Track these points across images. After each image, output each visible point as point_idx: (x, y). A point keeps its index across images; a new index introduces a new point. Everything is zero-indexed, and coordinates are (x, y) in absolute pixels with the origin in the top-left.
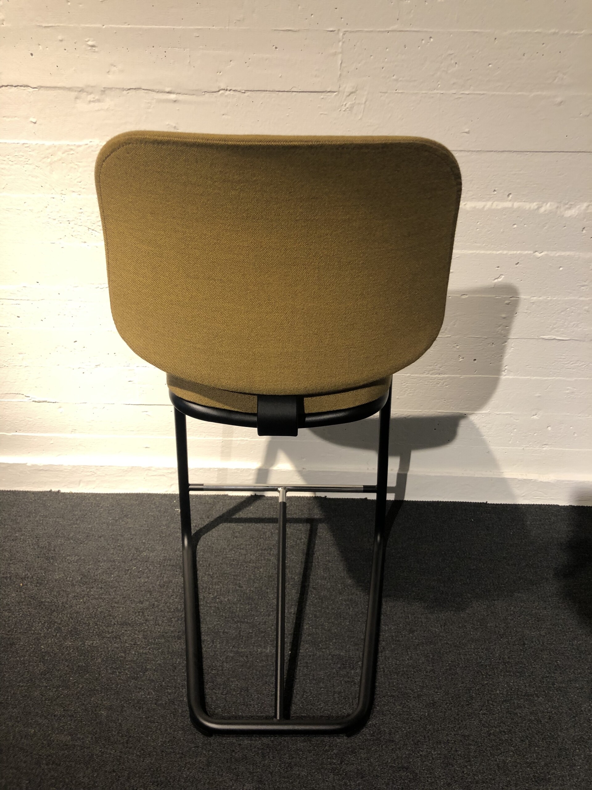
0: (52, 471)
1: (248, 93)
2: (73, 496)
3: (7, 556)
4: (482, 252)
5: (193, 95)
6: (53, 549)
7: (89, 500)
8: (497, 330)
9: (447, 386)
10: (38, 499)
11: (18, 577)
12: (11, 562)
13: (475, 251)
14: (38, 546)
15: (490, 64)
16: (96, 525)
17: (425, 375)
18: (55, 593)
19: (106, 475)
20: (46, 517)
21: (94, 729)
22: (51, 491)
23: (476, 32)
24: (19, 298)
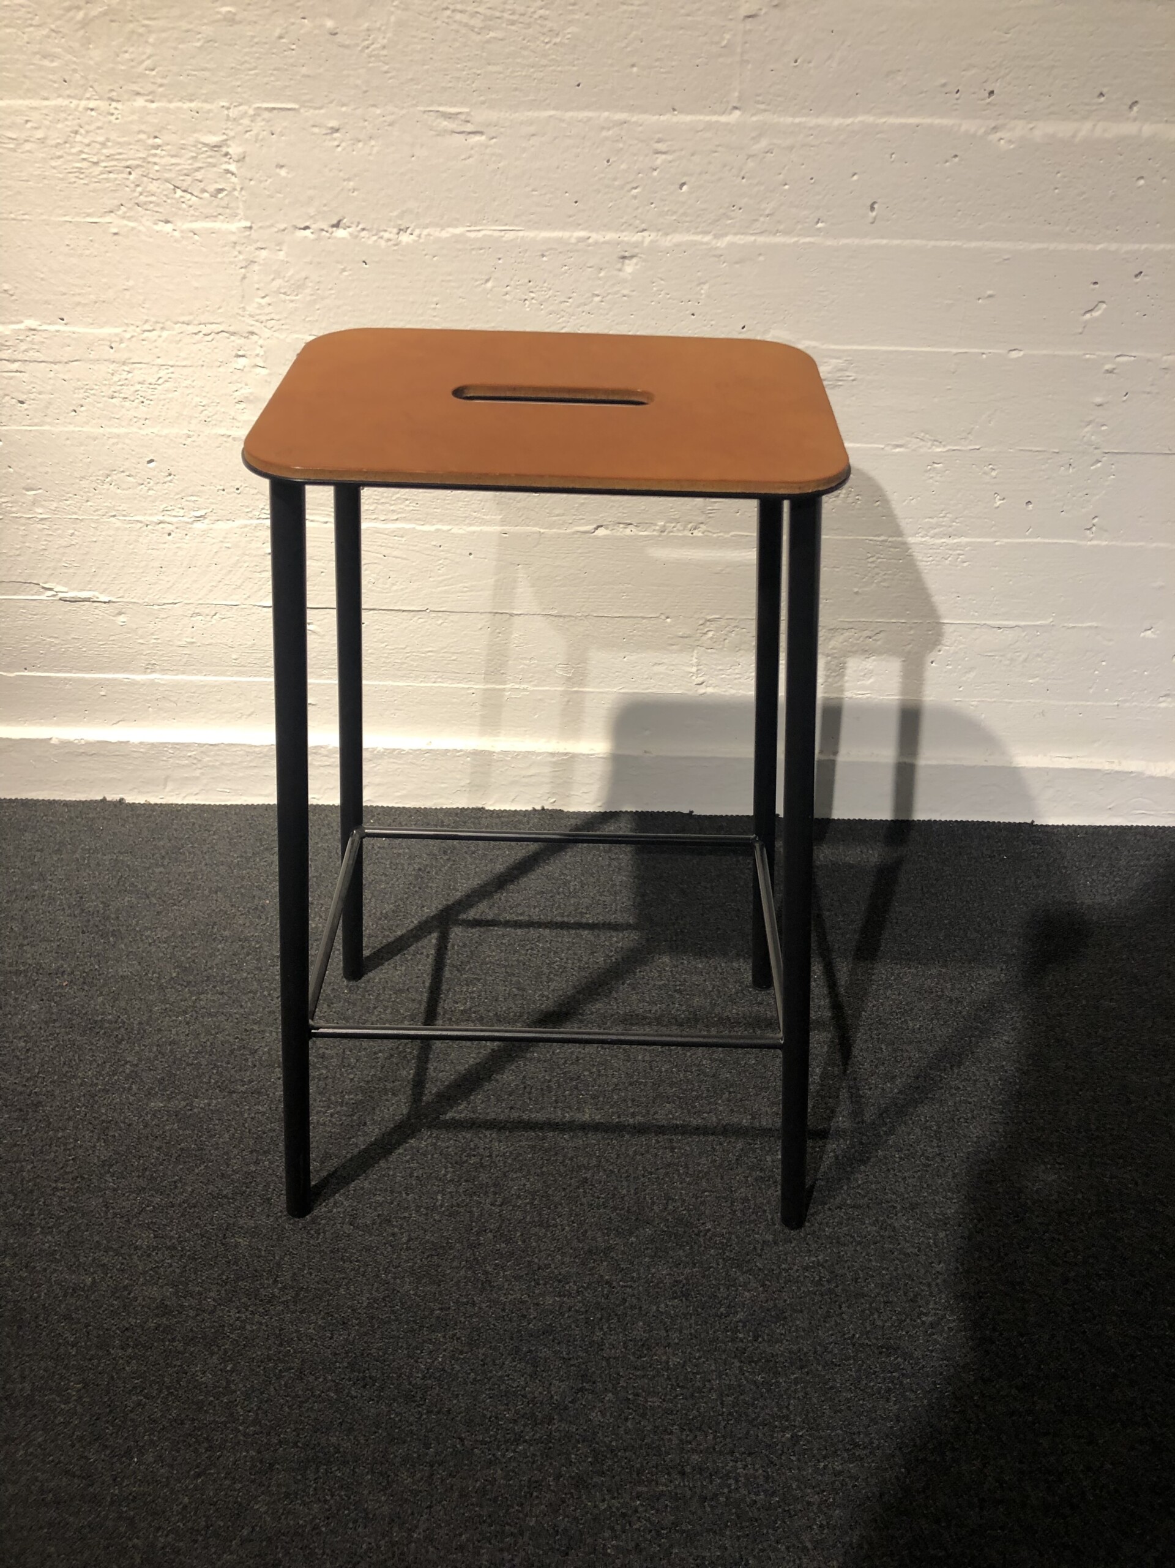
0: (103, 755)
2: (153, 811)
3: (16, 929)
4: (1062, 246)
6: (113, 916)
7: (187, 818)
8: (1082, 434)
9: (965, 564)
10: (77, 817)
11: (41, 971)
12: (25, 942)
13: (1045, 245)
14: (83, 910)
16: (204, 868)
17: (918, 540)
18: (123, 1004)
19: (222, 764)
20: (96, 851)
21: (223, 1274)
22: (104, 800)
24: (19, 357)
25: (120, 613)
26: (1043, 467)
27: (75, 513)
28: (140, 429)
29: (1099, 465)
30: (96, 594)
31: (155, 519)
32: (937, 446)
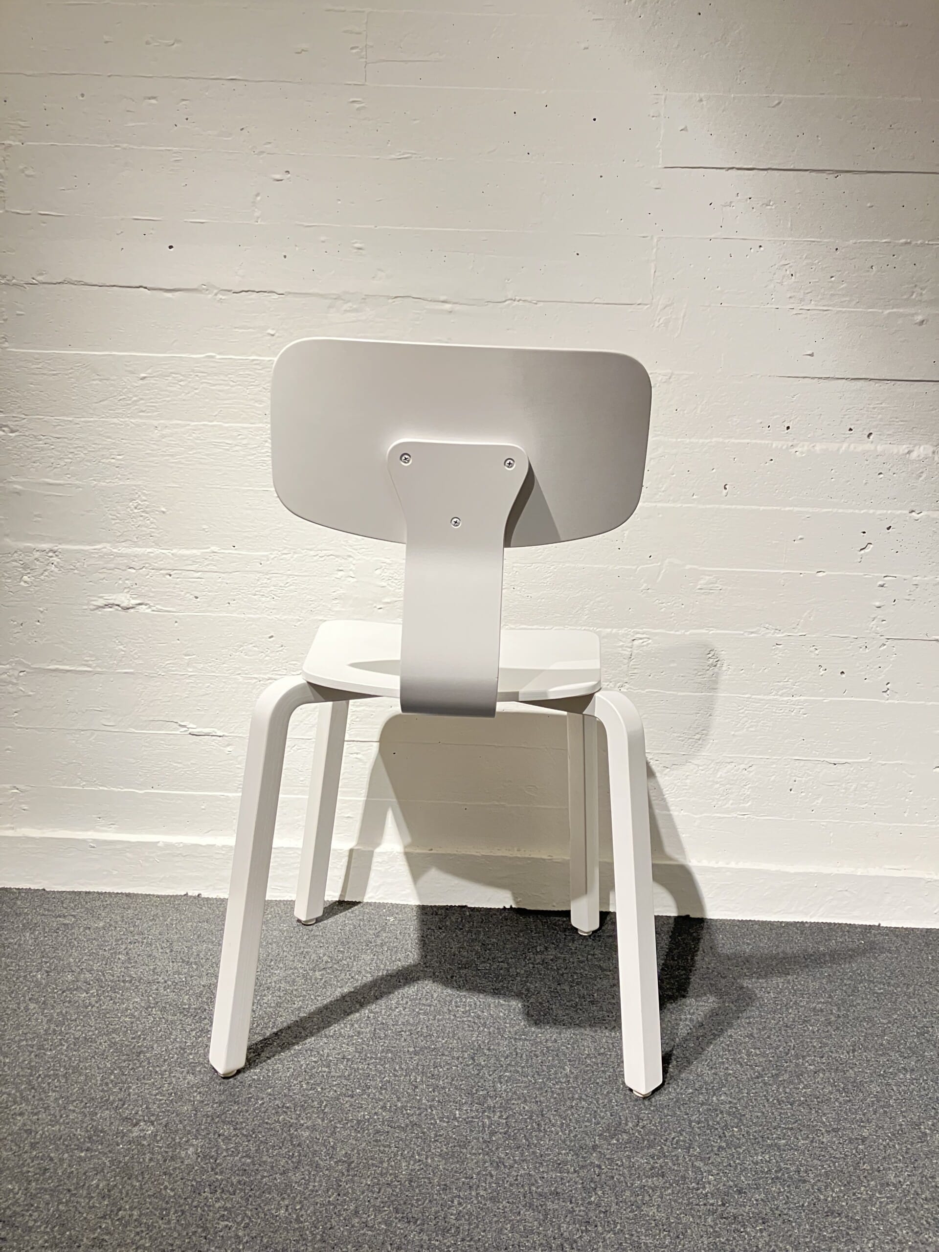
0: (194, 856)
1: (541, 304)
4: (840, 511)
5: (474, 305)
8: (871, 626)
9: (805, 716)
10: (166, 903)
12: (130, 966)
13: (830, 510)
15: (832, 277)
17: (771, 697)
22: (186, 895)
23: (814, 241)
24: (201, 569)
25: (228, 745)
26: (849, 648)
27: (213, 672)
28: (268, 615)
29: (885, 647)
30: (215, 730)
31: (266, 677)
32: (778, 633)
